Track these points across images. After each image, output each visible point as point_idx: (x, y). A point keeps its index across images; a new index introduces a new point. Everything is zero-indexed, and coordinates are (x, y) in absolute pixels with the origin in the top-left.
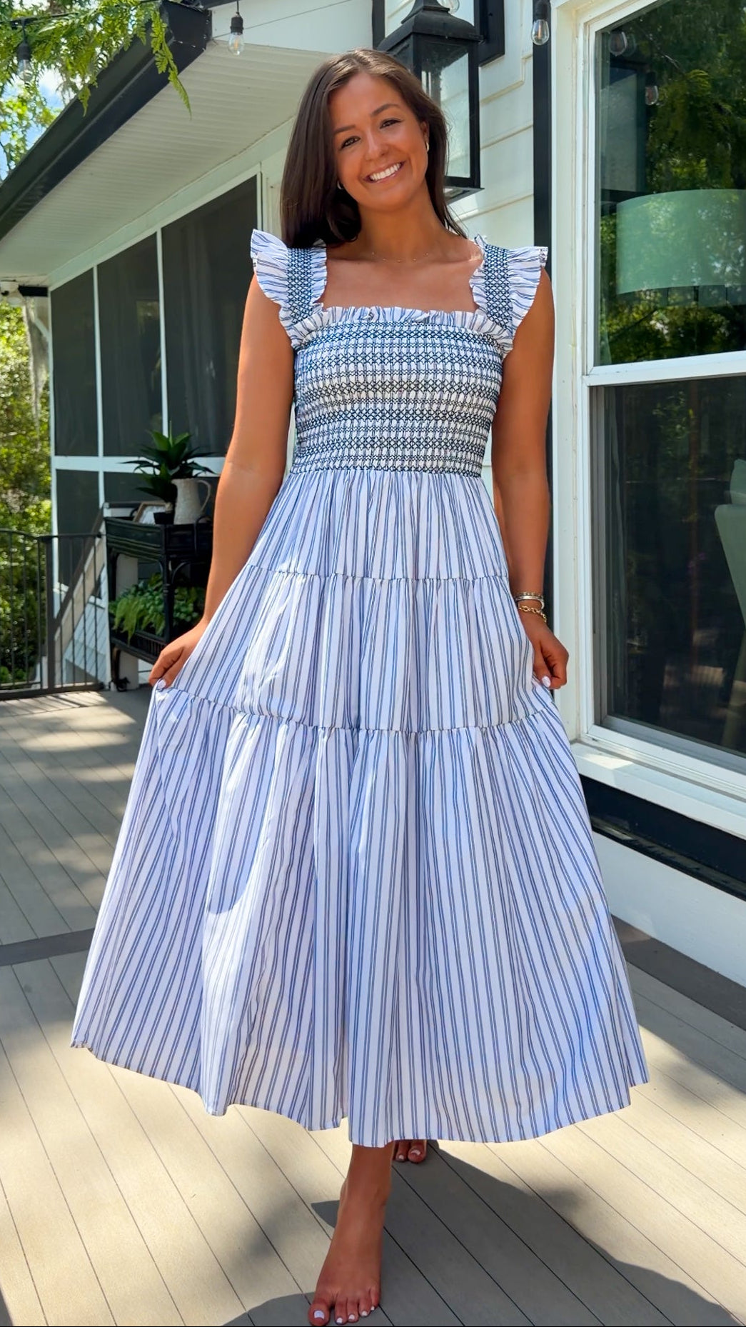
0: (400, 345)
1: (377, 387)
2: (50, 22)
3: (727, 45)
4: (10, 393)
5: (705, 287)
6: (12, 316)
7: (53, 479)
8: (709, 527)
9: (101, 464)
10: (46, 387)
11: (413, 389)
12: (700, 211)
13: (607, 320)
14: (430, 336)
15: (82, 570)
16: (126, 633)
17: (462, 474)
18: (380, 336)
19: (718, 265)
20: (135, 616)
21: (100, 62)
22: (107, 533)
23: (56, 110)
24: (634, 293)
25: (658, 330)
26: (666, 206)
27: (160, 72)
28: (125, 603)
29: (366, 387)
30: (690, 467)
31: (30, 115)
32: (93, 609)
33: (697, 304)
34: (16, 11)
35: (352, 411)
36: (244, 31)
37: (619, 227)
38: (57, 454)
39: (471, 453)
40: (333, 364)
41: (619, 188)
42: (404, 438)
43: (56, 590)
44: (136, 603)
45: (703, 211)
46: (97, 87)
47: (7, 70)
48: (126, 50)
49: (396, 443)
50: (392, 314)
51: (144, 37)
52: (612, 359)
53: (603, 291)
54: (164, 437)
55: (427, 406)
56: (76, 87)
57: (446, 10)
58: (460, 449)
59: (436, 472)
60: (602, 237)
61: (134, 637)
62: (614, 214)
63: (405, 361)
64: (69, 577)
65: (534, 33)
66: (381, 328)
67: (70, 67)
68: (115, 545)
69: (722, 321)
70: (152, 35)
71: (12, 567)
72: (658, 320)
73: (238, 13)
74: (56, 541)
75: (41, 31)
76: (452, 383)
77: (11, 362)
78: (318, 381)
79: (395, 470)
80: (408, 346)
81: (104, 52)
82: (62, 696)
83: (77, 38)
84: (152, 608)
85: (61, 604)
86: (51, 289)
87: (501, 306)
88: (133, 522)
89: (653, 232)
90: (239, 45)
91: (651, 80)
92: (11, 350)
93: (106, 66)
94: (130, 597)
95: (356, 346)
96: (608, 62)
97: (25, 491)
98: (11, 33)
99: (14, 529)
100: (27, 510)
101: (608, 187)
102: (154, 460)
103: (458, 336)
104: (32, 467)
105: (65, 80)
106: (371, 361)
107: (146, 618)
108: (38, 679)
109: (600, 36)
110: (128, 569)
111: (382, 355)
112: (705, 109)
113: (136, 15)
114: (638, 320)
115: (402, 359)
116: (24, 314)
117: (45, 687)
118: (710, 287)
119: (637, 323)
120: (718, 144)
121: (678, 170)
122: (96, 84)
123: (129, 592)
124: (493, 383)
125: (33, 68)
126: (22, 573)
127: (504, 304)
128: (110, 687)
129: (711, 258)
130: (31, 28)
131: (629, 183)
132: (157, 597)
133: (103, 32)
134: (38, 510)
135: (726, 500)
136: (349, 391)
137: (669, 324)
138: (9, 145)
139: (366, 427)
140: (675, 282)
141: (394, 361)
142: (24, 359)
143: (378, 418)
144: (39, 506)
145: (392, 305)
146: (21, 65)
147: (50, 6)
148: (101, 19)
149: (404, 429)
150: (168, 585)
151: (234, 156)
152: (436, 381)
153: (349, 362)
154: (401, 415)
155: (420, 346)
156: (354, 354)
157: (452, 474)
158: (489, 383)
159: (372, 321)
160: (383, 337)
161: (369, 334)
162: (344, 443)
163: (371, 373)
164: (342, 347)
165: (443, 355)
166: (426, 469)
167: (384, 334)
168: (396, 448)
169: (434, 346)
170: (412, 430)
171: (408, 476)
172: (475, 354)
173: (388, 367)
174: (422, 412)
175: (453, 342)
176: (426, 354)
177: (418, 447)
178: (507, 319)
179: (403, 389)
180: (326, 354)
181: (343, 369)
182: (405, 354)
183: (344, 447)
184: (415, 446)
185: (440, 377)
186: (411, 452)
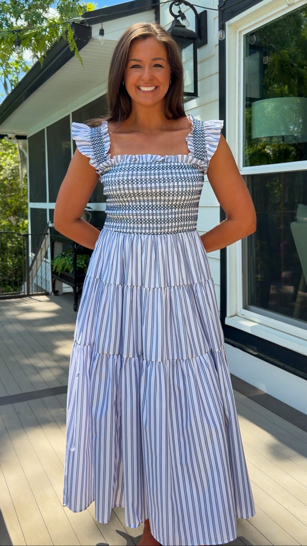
0: (150, 174)
1: (140, 195)
2: (28, 31)
3: (295, 40)
4: (12, 178)
5: (286, 136)
6: (13, 147)
7: (29, 212)
8: (288, 231)
9: (48, 206)
10: (26, 175)
11: (158, 196)
12: (284, 106)
13: (248, 148)
14: (165, 169)
15: (40, 248)
16: (58, 273)
17: (187, 231)
18: (140, 170)
19: (292, 127)
20: (61, 266)
21: (48, 47)
22: (50, 233)
23: (30, 66)
24: (258, 138)
25: (268, 153)
26: (271, 104)
27: (71, 51)
28: (57, 261)
29: (134, 195)
30: (281, 207)
31: (20, 68)
32: (45, 263)
33: (284, 143)
34: (14, 27)
35: (128, 206)
36: (104, 35)
37: (252, 112)
38: (30, 201)
39: (191, 221)
40: (117, 184)
41: (252, 97)
42: (157, 219)
43: (30, 256)
44: (61, 261)
45: (286, 106)
46: (46, 57)
47: (11, 50)
48: (58, 42)
49: (153, 221)
50: (146, 158)
51: (65, 37)
52: (250, 164)
53: (246, 137)
55: (166, 203)
56: (38, 56)
57: (184, 26)
58: (185, 220)
59: (174, 233)
60: (246, 116)
61: (61, 274)
62: (250, 107)
63: (153, 182)
64: (35, 250)
65: (219, 35)
66: (141, 165)
67: (36, 49)
68: (54, 238)
69: (293, 149)
70: (68, 36)
71: (13, 247)
72: (269, 149)
73: (102, 27)
74: (30, 236)
75: (24, 35)
76: (178, 192)
77: (12, 166)
79: (154, 234)
80: (155, 174)
81: (49, 43)
82: (33, 297)
83: (39, 37)
84: (68, 263)
85: (32, 261)
86: (28, 137)
87: (201, 150)
89: (266, 114)
90: (103, 40)
91: (265, 54)
92: (12, 160)
93: (50, 49)
94: (59, 258)
95: (128, 175)
96: (248, 47)
97: (18, 216)
98: (12, 35)
99: (14, 231)
100: (19, 224)
101: (248, 96)
103: (180, 167)
104: (20, 207)
105: (34, 54)
106: (136, 183)
107: (66, 267)
108: (23, 291)
109: (245, 37)
110: (59, 247)
111: (141, 180)
112: (287, 65)
113: (62, 29)
114: (260, 149)
115: (151, 181)
116: (17, 146)
117: (26, 294)
118: (288, 136)
119: (260, 150)
120: (292, 79)
121: (276, 90)
122: (46, 56)
123: (58, 257)
125: (21, 49)
126: (17, 249)
127: (202, 149)
128: (51, 294)
129: (289, 124)
130: (20, 33)
131: (256, 95)
132: (70, 258)
133: (49, 35)
134: (23, 224)
135: (295, 220)
136: (126, 197)
137: (273, 150)
138: (12, 80)
139: (137, 214)
140: (275, 134)
141: (148, 183)
142: (17, 164)
143: (142, 209)
144: (23, 222)
145: (146, 153)
146: (16, 48)
147: (28, 25)
148: (48, 30)
149: (156, 214)
150: (74, 253)
151: (101, 84)
152: (170, 192)
153: (125, 183)
154: (154, 208)
155: (160, 174)
156: (127, 179)
157: (182, 233)
158: (197, 188)
159: (136, 162)
160: (142, 170)
161: (134, 169)
162: (127, 220)
163: (136, 189)
164: (121, 176)
165: (172, 178)
166: (169, 233)
167: (142, 169)
168: (153, 224)
169: (167, 174)
170: (160, 214)
171: (160, 236)
172: (189, 175)
173: (144, 186)
174: (164, 205)
175: (177, 171)
176: (164, 178)
177: (164, 223)
178: (204, 157)
179: (153, 196)
180: (113, 179)
181: (122, 186)
182: (153, 179)
183: (127, 222)
184: (163, 222)
185: (172, 189)
186: (161, 225)
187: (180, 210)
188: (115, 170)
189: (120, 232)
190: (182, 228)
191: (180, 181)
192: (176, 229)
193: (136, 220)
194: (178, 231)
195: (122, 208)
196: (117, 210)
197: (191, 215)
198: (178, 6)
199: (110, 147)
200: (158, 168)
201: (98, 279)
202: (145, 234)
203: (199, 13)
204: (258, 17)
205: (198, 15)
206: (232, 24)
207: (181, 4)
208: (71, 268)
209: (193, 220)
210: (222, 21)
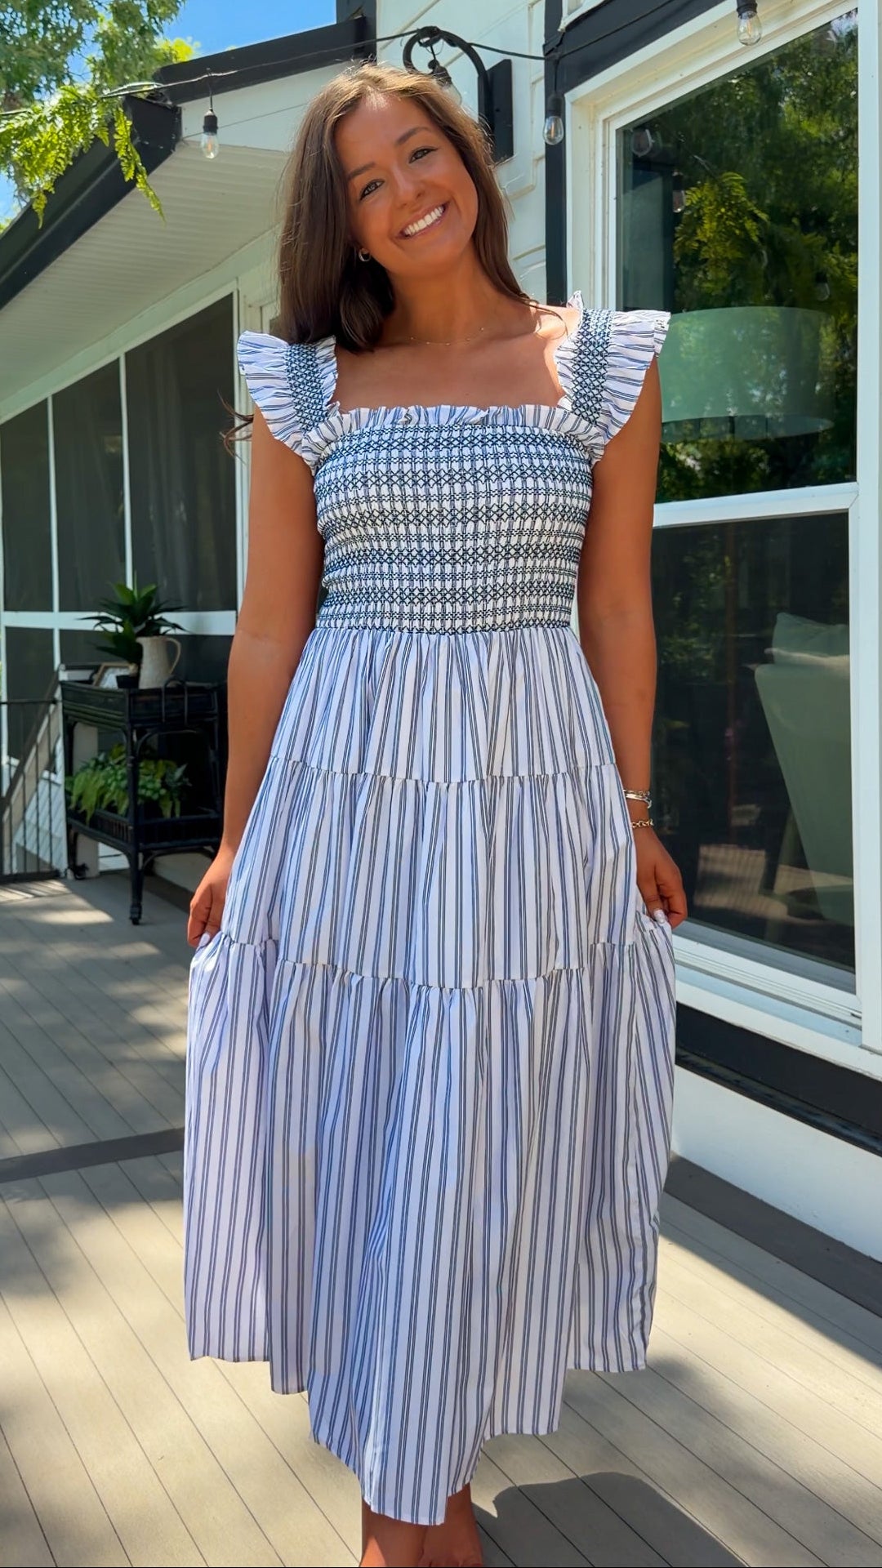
0: (449, 459)
1: (421, 518)
2: (1, 122)
5: (742, 417)
7: (2, 638)
8: (748, 692)
9: (57, 620)
11: (470, 520)
12: (735, 332)
14: (490, 443)
15: (34, 741)
16: (85, 812)
17: (546, 626)
18: (421, 447)
19: (757, 393)
20: (95, 794)
21: (57, 165)
22: (63, 699)
23: (7, 219)
25: (689, 467)
26: (697, 327)
27: (127, 179)
28: (83, 780)
29: (406, 517)
30: (726, 622)
32: (47, 786)
33: (734, 438)
35: (388, 551)
36: (219, 131)
38: (6, 608)
39: (557, 596)
40: (359, 484)
42: (464, 589)
43: (4, 765)
44: (95, 778)
45: (739, 331)
46: (53, 192)
48: (86, 152)
49: (453, 596)
50: (437, 415)
51: (107, 138)
54: (128, 590)
55: (492, 542)
56: (30, 192)
58: (541, 593)
59: (511, 628)
61: (94, 817)
63: (457, 481)
64: (20, 749)
65: (546, 131)
66: (423, 435)
67: (23, 172)
68: (72, 712)
69: (763, 456)
70: (116, 137)
72: (692, 455)
73: (212, 111)
74: (5, 709)
76: (524, 506)
78: (340, 508)
79: (455, 632)
80: (461, 459)
81: (62, 155)
83: (32, 139)
84: (114, 784)
85: (11, 779)
86: (1, 421)
87: (591, 394)
88: (93, 686)
89: (684, 356)
90: (213, 146)
91: (681, 184)
93: (64, 171)
94: (89, 771)
95: (389, 461)
96: (631, 163)
102: (116, 616)
103: (530, 440)
105: (19, 184)
106: (410, 482)
107: (107, 796)
109: (622, 134)
110: (87, 740)
111: (426, 474)
112: (738, 217)
113: (97, 114)
115: (453, 478)
118: (748, 417)
120: (752, 257)
121: (710, 286)
122: (52, 190)
123: (88, 766)
124: (581, 501)
127: (595, 392)
128: (66, 874)
129: (749, 384)
132: (120, 772)
133: (61, 133)
135: (768, 659)
137: (703, 459)
139: (411, 575)
140: (707, 412)
141: (443, 482)
143: (425, 561)
149: (464, 576)
150: (132, 758)
151: (207, 271)
152: (502, 506)
153: (381, 483)
154: (457, 557)
155: (477, 458)
156: (387, 472)
157: (533, 629)
158: (575, 501)
159: (409, 426)
160: (425, 448)
161: (405, 444)
162: (383, 594)
163: (412, 499)
164: (369, 462)
165: (509, 468)
166: (497, 626)
167: (426, 444)
168: (453, 603)
169: (496, 456)
170: (475, 576)
171: (473, 638)
172: (555, 463)
173: (434, 491)
174: (485, 550)
175: (522, 448)
176: (486, 468)
177: (484, 599)
178: (598, 414)
179: (456, 521)
180: (349, 471)
181: (373, 491)
182: (457, 471)
183: (383, 600)
184: (480, 598)
185: (506, 499)
186: (475, 607)
187: (530, 563)
188: (351, 448)
189: (365, 628)
190: (532, 613)
191: (529, 476)
192: (516, 616)
193: (407, 592)
194: (521, 622)
195: (371, 557)
196: (359, 564)
197: (556, 581)
198: (429, 48)
199: (337, 386)
200: (470, 442)
201: (298, 763)
202: (431, 633)
203: (487, 67)
204: (656, 79)
205: (485, 71)
206: (582, 98)
207: (436, 41)
208: (124, 799)
209: (562, 594)
210: (553, 91)
